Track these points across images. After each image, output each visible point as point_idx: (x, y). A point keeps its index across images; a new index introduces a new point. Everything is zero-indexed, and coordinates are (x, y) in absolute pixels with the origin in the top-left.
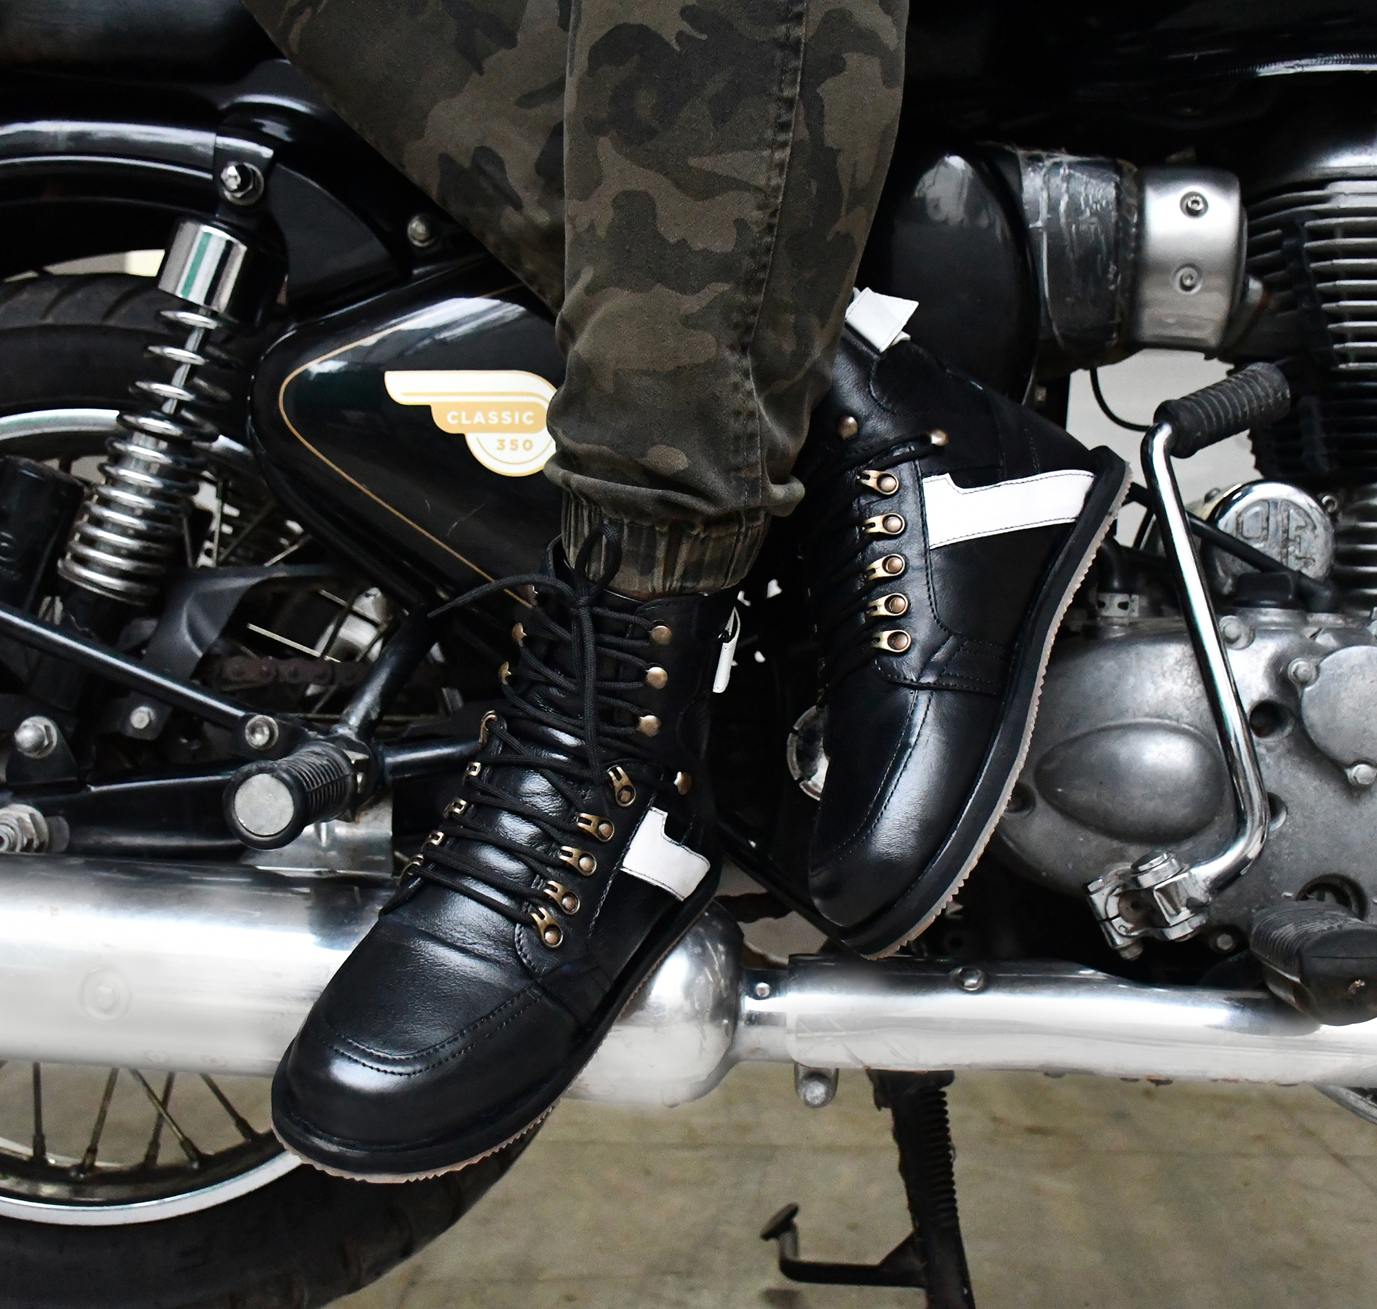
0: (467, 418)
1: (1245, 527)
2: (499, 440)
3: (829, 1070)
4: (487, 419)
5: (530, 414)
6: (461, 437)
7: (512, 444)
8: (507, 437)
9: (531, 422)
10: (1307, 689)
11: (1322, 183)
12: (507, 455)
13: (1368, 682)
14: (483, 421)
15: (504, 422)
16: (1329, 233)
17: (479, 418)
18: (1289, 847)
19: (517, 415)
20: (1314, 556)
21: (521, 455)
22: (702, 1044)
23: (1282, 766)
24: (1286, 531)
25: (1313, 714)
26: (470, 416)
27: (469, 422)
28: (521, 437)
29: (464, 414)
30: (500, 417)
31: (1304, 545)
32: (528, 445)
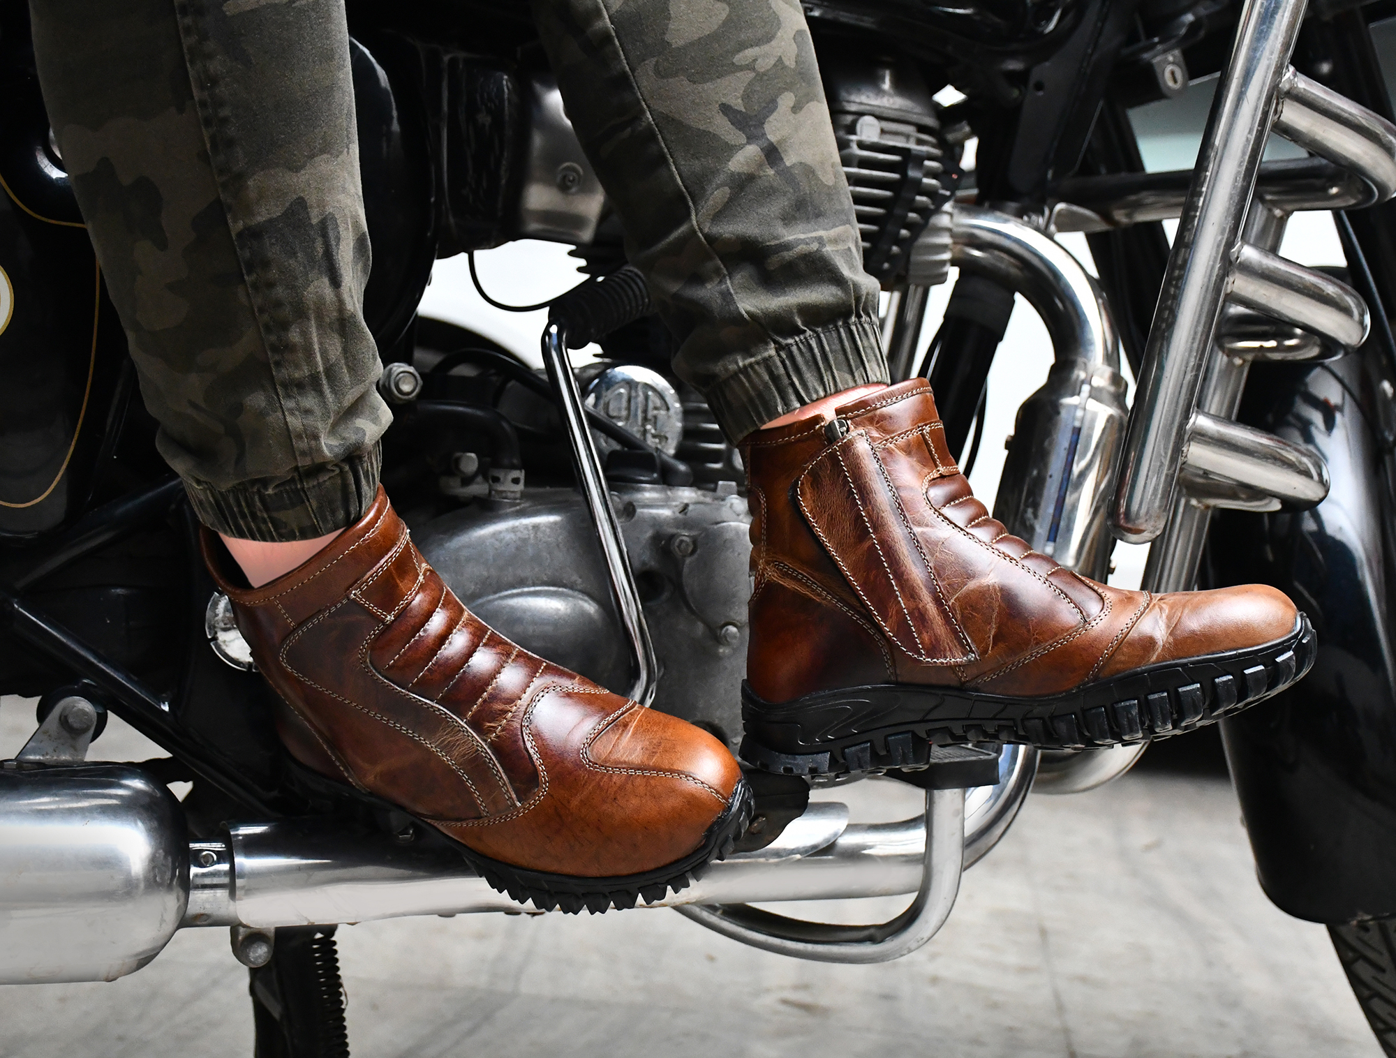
1: (610, 408)
3: (269, 929)
10: (686, 562)
20: (669, 434)
23: (661, 627)
24: (645, 411)
25: (693, 583)
31: (659, 424)
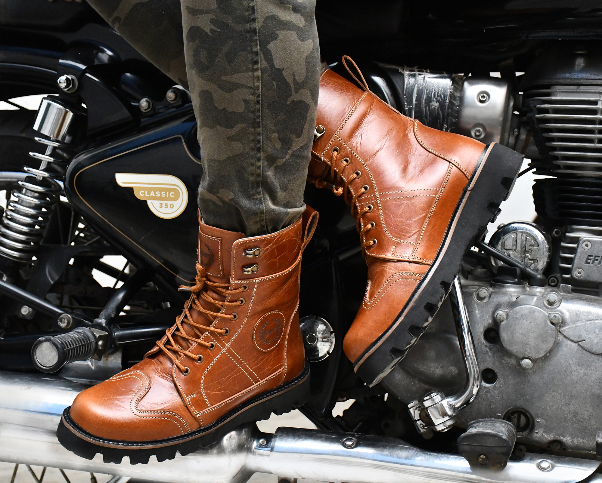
0: (147, 194)
1: (505, 244)
2: (160, 204)
4: (155, 194)
5: (173, 193)
6: (145, 202)
7: (165, 205)
8: (164, 202)
9: (173, 196)
10: (502, 323)
11: (548, 87)
12: (163, 210)
13: (529, 322)
14: (154, 196)
15: (162, 196)
16: (546, 111)
17: (152, 194)
18: (498, 394)
19: (168, 193)
20: (537, 259)
21: (169, 210)
22: (229, 463)
23: (495, 357)
24: (525, 247)
25: (504, 335)
26: (149, 193)
27: (148, 195)
28: (169, 203)
29: (146, 192)
30: (161, 194)
31: (533, 253)
32: (172, 206)
